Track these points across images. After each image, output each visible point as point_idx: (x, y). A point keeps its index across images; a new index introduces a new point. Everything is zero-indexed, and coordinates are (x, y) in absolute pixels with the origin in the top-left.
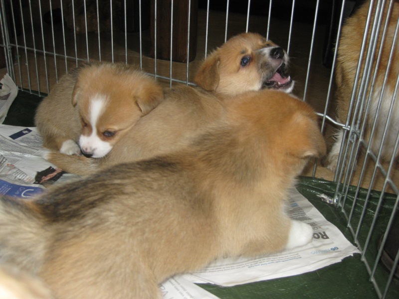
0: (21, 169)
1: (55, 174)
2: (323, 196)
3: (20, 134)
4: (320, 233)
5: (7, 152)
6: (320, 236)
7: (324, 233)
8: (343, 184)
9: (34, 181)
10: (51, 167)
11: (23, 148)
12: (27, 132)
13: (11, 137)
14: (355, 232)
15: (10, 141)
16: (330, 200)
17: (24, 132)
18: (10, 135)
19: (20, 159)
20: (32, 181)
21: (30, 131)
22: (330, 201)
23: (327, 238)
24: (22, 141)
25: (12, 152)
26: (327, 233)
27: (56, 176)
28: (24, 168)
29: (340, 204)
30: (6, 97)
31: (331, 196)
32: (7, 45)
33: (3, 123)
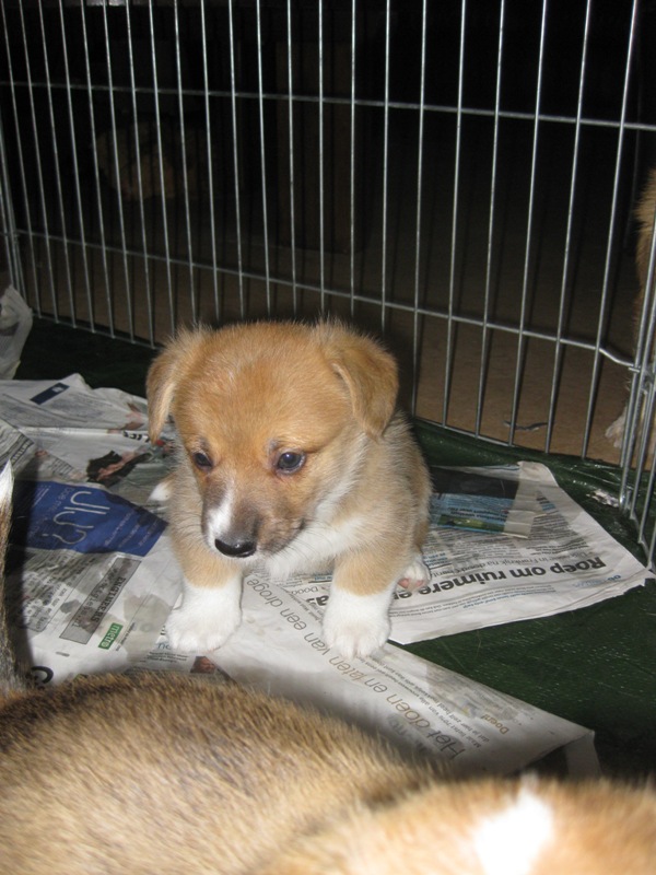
0: (62, 458)
1: (122, 464)
2: (600, 493)
3: (49, 394)
4: (590, 561)
5: (32, 429)
6: (591, 564)
7: (597, 559)
8: (635, 470)
9: (87, 478)
10: (112, 452)
11: (58, 418)
12: (59, 389)
13: (34, 400)
14: (649, 546)
15: (34, 407)
16: (613, 499)
17: (56, 390)
18: (32, 396)
19: (56, 440)
20: (84, 477)
21: (65, 387)
22: (612, 502)
23: (603, 565)
24: (54, 406)
25: (42, 429)
26: (603, 559)
27: (123, 468)
28: (64, 456)
29: (627, 507)
30: (13, 330)
31: (615, 491)
32: (11, 233)
33: (16, 378)
